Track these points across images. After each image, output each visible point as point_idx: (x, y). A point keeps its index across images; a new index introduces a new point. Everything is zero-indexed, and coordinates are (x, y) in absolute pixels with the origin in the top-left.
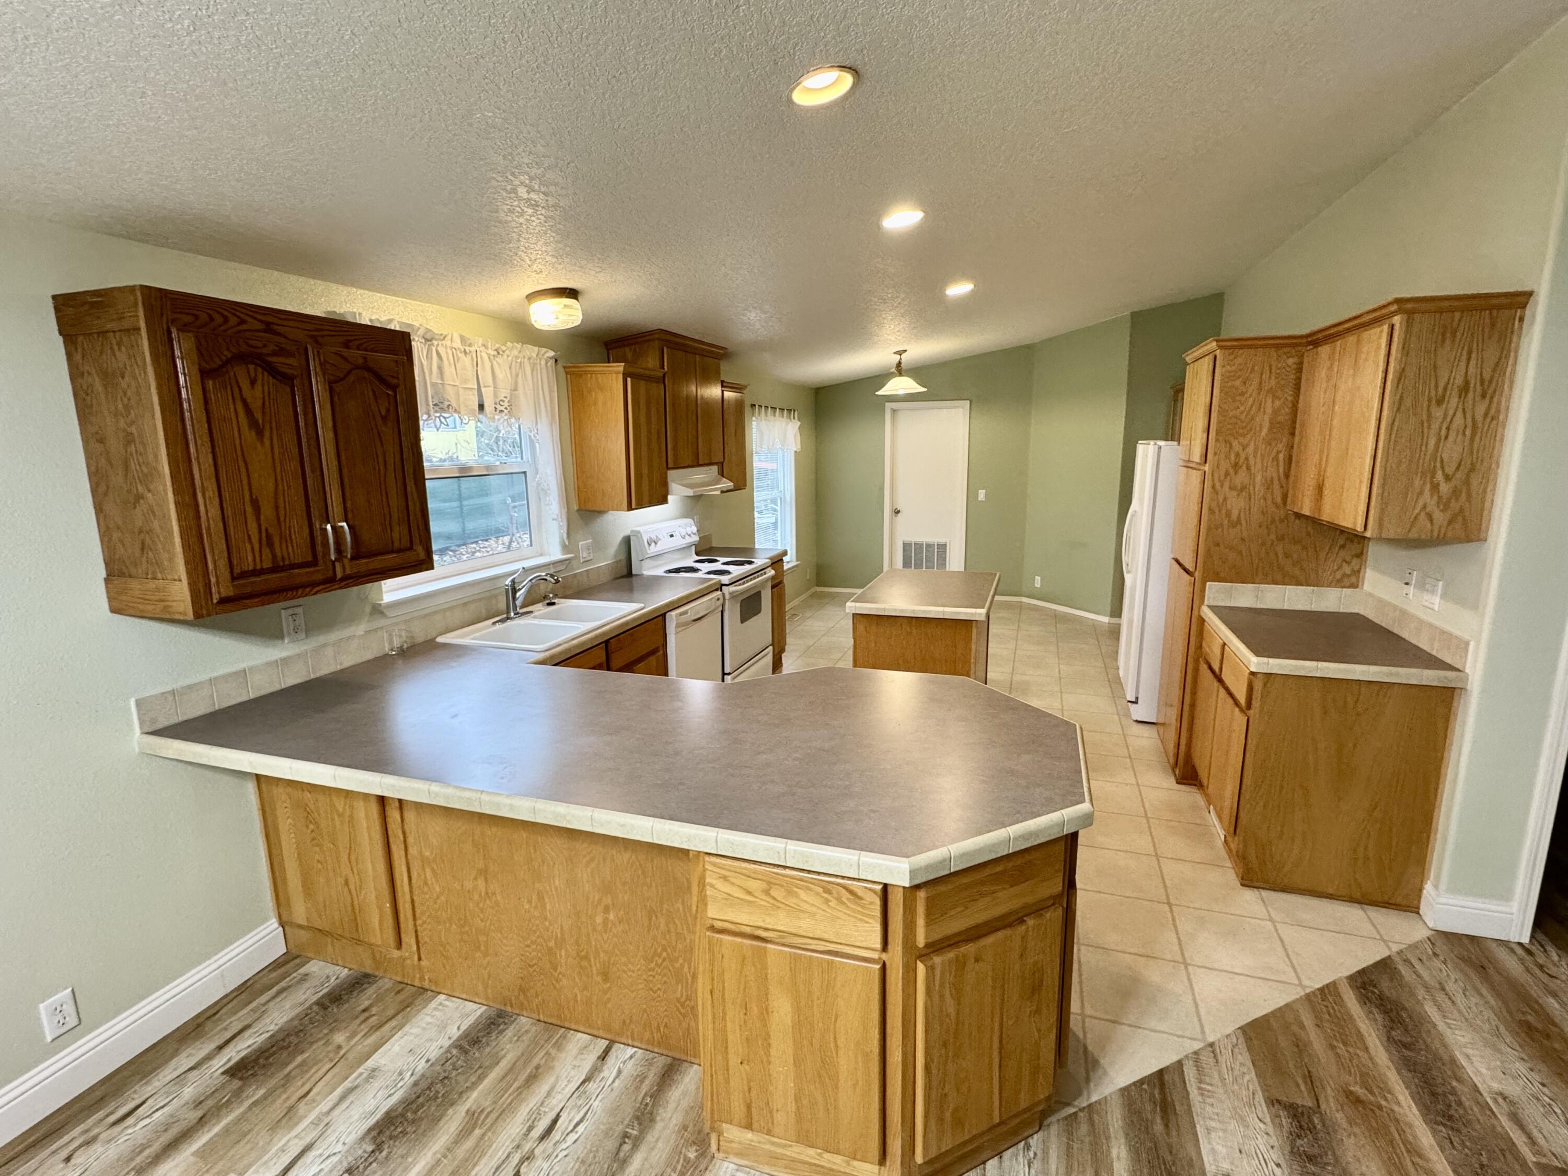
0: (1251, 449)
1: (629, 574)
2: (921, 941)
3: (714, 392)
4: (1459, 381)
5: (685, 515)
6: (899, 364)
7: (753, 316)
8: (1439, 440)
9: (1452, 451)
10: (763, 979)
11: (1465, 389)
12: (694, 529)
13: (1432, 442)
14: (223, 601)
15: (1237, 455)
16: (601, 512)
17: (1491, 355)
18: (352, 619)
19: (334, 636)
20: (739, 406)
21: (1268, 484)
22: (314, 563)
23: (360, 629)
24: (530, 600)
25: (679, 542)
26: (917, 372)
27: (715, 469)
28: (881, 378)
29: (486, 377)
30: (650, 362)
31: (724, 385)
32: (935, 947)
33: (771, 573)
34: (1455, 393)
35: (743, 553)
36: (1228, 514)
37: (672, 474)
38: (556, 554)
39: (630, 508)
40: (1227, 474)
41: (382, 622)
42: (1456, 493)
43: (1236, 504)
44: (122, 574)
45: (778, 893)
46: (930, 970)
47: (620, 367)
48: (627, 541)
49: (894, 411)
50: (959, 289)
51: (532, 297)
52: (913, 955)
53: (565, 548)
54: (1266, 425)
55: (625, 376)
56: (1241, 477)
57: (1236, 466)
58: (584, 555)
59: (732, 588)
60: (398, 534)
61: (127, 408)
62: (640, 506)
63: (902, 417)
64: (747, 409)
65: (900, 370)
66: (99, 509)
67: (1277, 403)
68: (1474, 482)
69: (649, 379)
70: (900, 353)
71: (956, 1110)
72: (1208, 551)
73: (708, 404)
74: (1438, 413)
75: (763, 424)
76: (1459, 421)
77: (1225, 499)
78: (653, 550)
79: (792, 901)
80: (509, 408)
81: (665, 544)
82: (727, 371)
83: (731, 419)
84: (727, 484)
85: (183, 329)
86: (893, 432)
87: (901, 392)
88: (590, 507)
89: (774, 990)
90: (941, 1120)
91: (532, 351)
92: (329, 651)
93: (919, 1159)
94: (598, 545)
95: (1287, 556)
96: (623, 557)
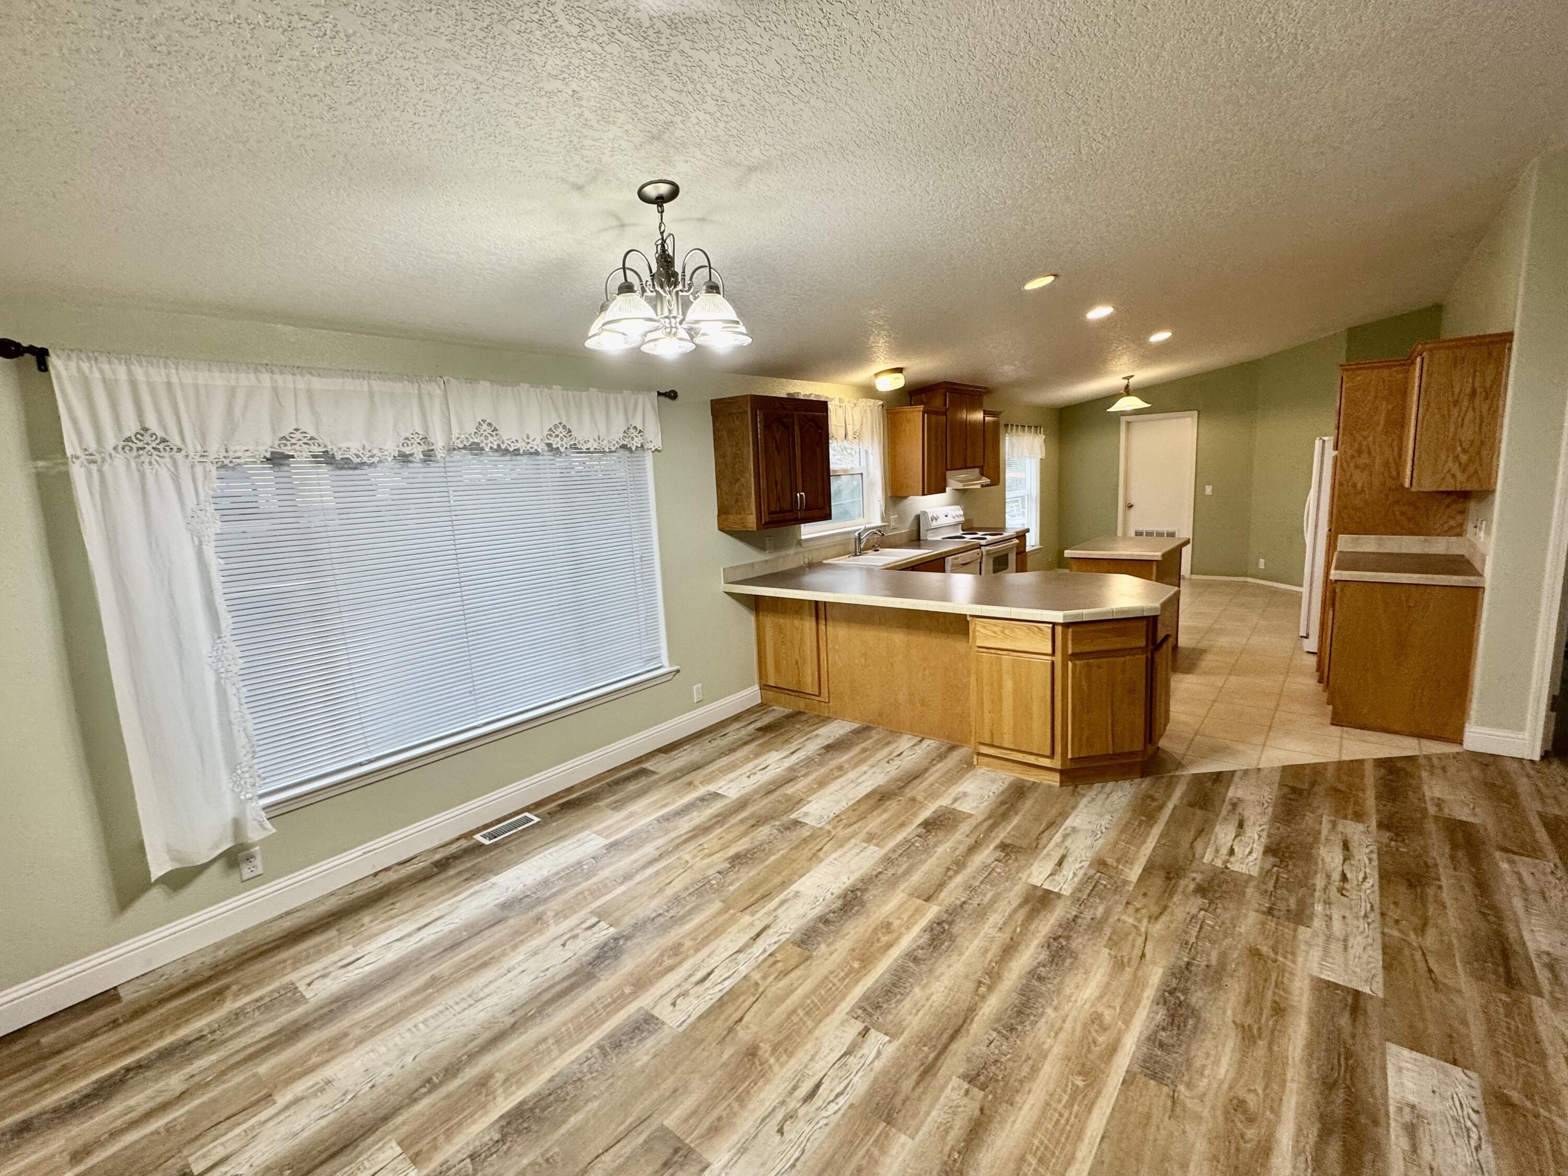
0: (1371, 439)
1: (919, 539)
2: (1070, 652)
3: (978, 416)
4: (1468, 390)
5: (955, 503)
6: (1127, 386)
7: (1006, 368)
8: (1456, 429)
9: (1468, 434)
10: (1000, 671)
11: (1474, 393)
12: (962, 513)
13: (1452, 429)
14: (766, 523)
15: (1360, 444)
16: (905, 497)
17: (1490, 372)
18: (789, 546)
19: (783, 553)
20: (996, 425)
21: (1386, 464)
22: (791, 511)
23: (792, 551)
24: (867, 548)
25: (950, 520)
26: (1143, 391)
27: (977, 471)
28: (1113, 397)
29: (849, 420)
30: (938, 402)
31: (986, 413)
32: (1075, 656)
33: (1017, 541)
34: (1466, 398)
35: (999, 529)
36: (1354, 486)
37: (948, 473)
38: (877, 522)
39: (923, 494)
40: (1353, 457)
41: (801, 549)
42: (1470, 460)
43: (1360, 479)
44: (725, 513)
45: (1006, 632)
46: (1074, 666)
47: (921, 408)
48: (918, 518)
49: (1128, 423)
50: (1160, 337)
51: (876, 375)
52: (1066, 658)
53: (883, 519)
54: (1382, 422)
55: (924, 412)
56: (1364, 460)
57: (1359, 452)
58: (893, 524)
59: (988, 548)
60: (820, 499)
61: (737, 443)
62: (930, 493)
63: (1137, 429)
64: (1002, 430)
65: (1127, 391)
66: (718, 486)
67: (1390, 407)
68: (1484, 453)
69: (936, 413)
70: (1128, 378)
71: (1088, 738)
72: (1339, 512)
73: (974, 425)
74: (1455, 412)
75: (1014, 439)
76: (1470, 414)
77: (1351, 476)
78: (934, 524)
79: (1013, 635)
80: (858, 436)
81: (942, 521)
82: (987, 402)
83: (989, 436)
84: (985, 480)
85: (761, 409)
86: (1127, 440)
87: (1129, 408)
88: (899, 494)
89: (1005, 676)
90: (1080, 740)
91: (871, 402)
92: (781, 560)
93: (1070, 756)
94: (901, 519)
95: (1402, 513)
96: (915, 528)
